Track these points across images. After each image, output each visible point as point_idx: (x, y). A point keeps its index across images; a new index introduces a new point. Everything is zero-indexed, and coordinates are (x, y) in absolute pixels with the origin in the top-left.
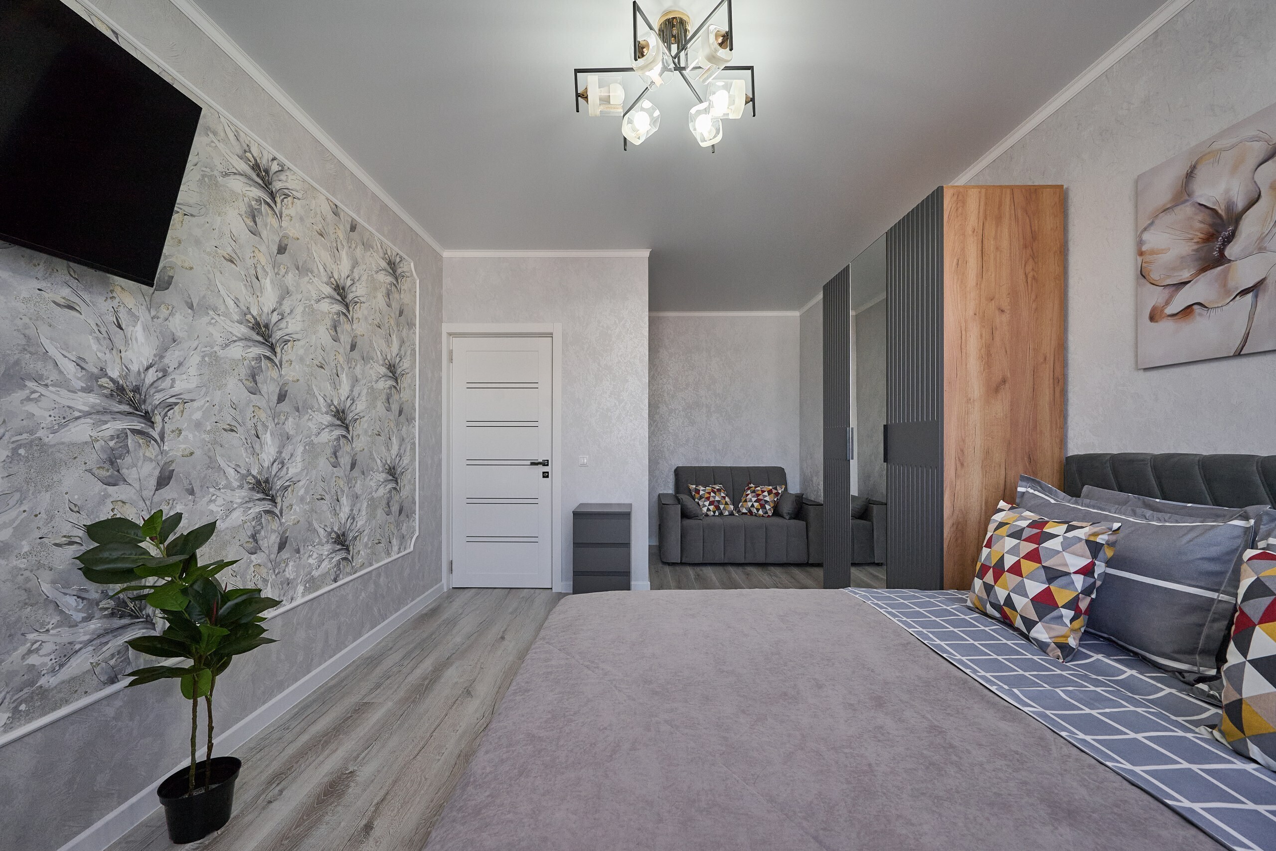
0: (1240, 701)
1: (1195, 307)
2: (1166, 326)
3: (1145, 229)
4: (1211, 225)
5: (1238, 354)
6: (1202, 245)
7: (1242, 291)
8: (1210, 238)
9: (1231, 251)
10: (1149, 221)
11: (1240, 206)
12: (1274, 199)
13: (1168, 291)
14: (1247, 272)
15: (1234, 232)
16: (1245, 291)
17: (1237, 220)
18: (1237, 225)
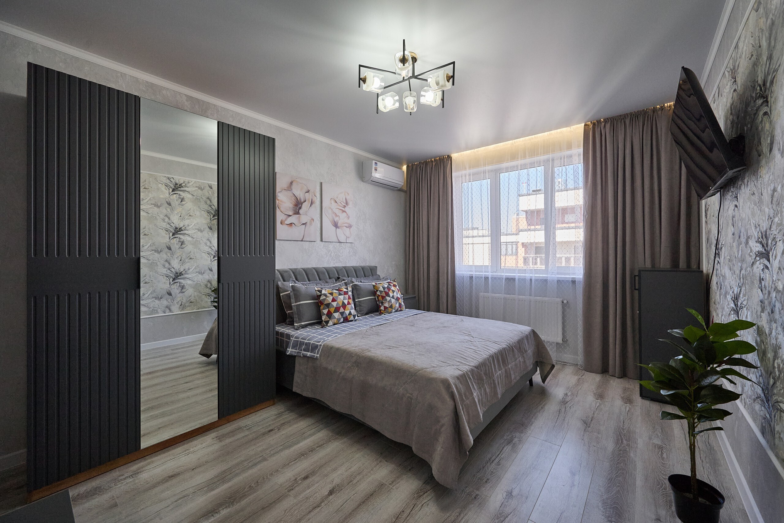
1: (293, 224)
2: (286, 227)
3: (279, 192)
4: (297, 202)
5: (302, 241)
6: (294, 206)
8: (296, 205)
9: (301, 211)
10: (280, 190)
11: (302, 201)
12: (309, 203)
13: (286, 216)
14: (304, 219)
15: (301, 207)
16: (303, 224)
17: (302, 204)
18: (302, 205)
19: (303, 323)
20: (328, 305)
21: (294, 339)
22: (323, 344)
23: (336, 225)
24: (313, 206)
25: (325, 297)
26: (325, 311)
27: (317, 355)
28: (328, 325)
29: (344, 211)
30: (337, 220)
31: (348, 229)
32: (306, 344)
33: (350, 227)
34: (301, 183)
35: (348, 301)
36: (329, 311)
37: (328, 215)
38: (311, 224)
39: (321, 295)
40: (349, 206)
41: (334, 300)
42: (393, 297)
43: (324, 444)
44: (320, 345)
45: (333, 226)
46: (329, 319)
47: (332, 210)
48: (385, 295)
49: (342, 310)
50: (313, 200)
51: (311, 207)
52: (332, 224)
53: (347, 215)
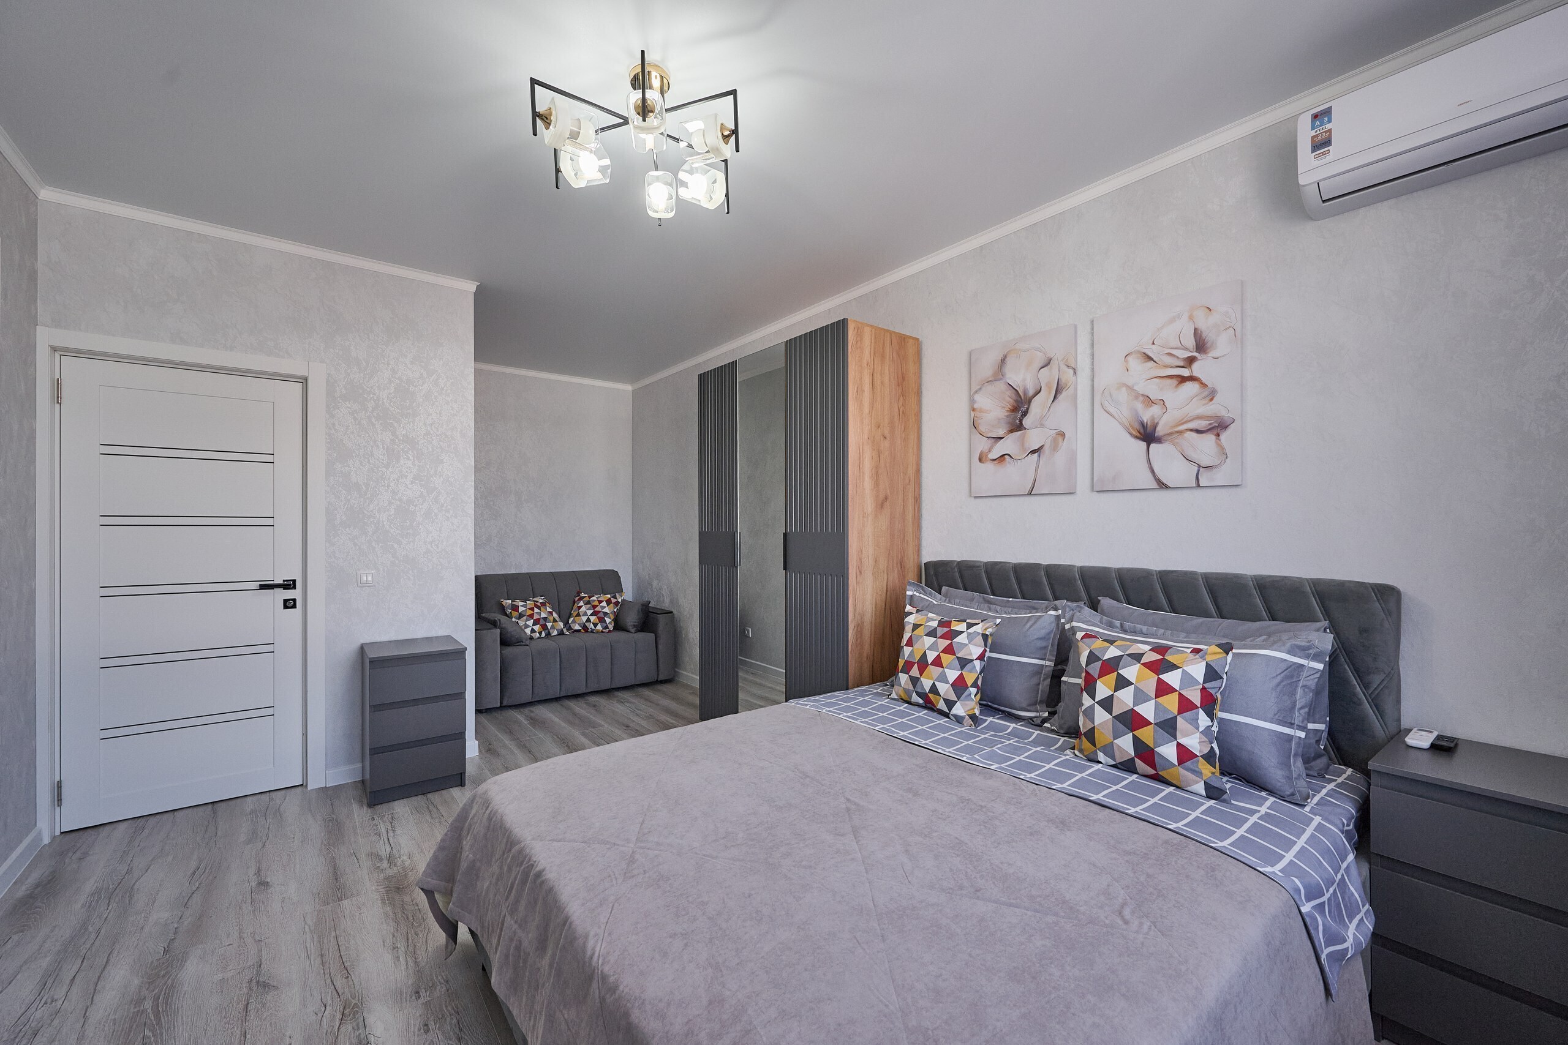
0: (1094, 727)
1: (1006, 456)
2: (990, 467)
3: (976, 392)
4: (1016, 401)
5: (1030, 494)
6: (1010, 413)
7: (1031, 452)
8: (1015, 409)
9: (1026, 422)
10: (979, 387)
11: (1031, 393)
12: (1050, 392)
13: (991, 441)
14: (1034, 437)
15: (1028, 409)
16: (1033, 452)
17: (1029, 401)
18: (1029, 406)
23: (1148, 435)
24: (1060, 397)
29: (1183, 379)
30: (1153, 418)
31: (1210, 438)
33: (1218, 427)
34: (1025, 351)
37: (1111, 410)
38: (1055, 447)
40: (1212, 354)
45: (1136, 437)
47: (1130, 388)
50: (1063, 380)
51: (1056, 401)
52: (1131, 434)
53: (1204, 385)
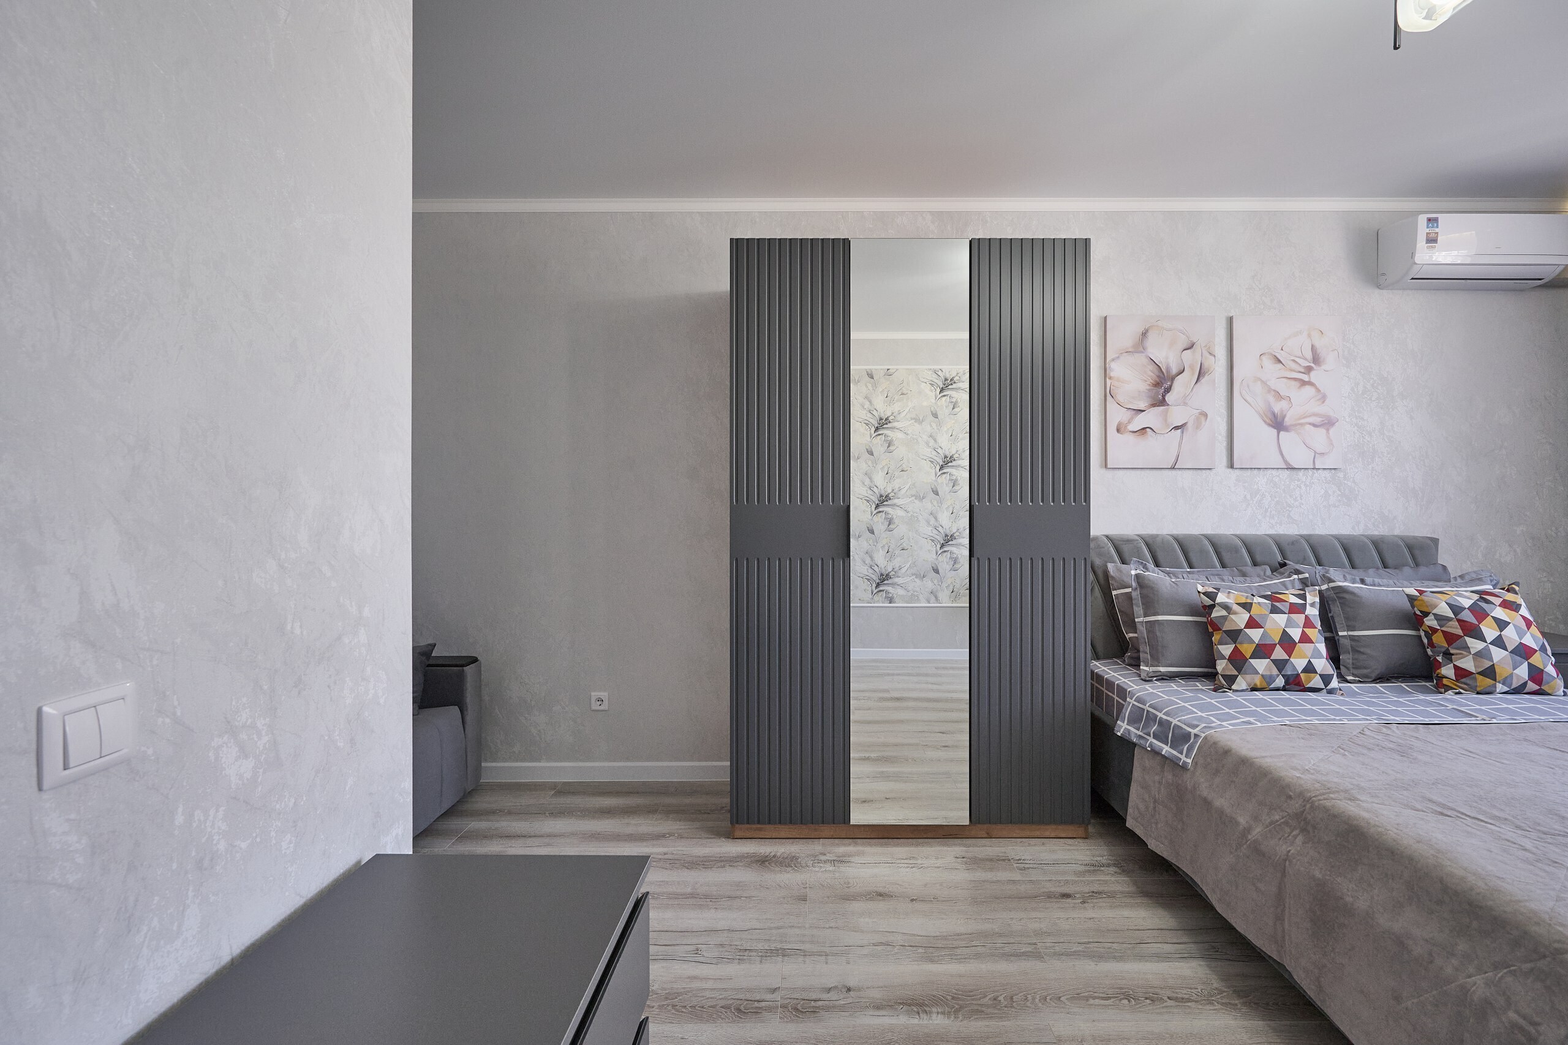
1: (1148, 429)
2: (1131, 438)
3: (1113, 360)
4: (1158, 376)
5: (1173, 468)
6: (1153, 388)
8: (1157, 385)
9: (1170, 397)
10: (1117, 355)
11: (1174, 371)
12: (1193, 374)
13: (1130, 413)
14: (1177, 415)
15: (1171, 386)
16: (1176, 428)
17: (1173, 379)
18: (1172, 383)
19: (1162, 669)
20: (1234, 635)
21: (1133, 702)
22: (1203, 735)
23: (1278, 423)
24: (1203, 380)
25: (1224, 613)
26: (1226, 650)
27: (1185, 759)
28: (1234, 687)
29: (1304, 383)
30: (1282, 411)
31: (1322, 431)
32: (1162, 723)
33: (1328, 423)
34: (1170, 330)
35: (1303, 633)
36: (1236, 651)
37: (1248, 399)
38: (1198, 426)
39: (1213, 606)
40: (1324, 367)
41: (1252, 623)
42: (1499, 642)
43: (1189, 1000)
44: (1196, 736)
45: (1269, 425)
46: (1236, 673)
47: (1264, 383)
48: (1459, 632)
49: (1279, 653)
50: (1206, 365)
51: (1199, 384)
52: (1265, 422)
53: (1318, 390)
